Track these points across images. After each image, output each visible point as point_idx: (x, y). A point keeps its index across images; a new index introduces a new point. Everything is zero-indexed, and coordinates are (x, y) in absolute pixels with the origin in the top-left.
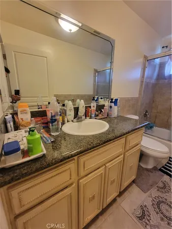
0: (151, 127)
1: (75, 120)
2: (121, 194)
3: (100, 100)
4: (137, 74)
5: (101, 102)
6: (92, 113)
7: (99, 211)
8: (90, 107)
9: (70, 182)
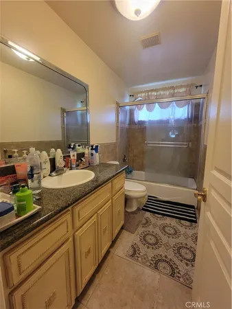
0: (131, 172)
1: (54, 174)
2: (114, 242)
3: (77, 147)
4: (111, 118)
5: (80, 150)
6: (73, 163)
7: (96, 267)
8: (69, 156)
9: (67, 236)
